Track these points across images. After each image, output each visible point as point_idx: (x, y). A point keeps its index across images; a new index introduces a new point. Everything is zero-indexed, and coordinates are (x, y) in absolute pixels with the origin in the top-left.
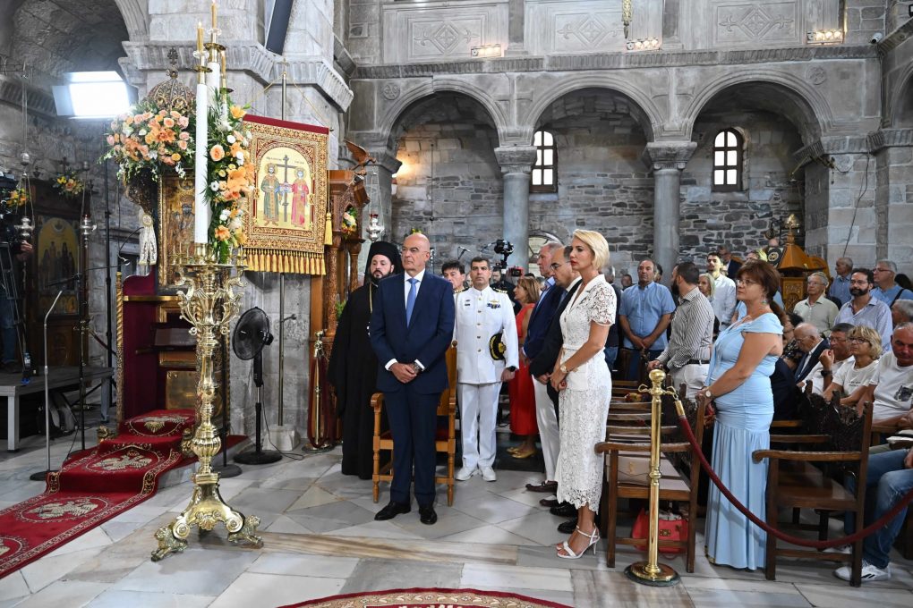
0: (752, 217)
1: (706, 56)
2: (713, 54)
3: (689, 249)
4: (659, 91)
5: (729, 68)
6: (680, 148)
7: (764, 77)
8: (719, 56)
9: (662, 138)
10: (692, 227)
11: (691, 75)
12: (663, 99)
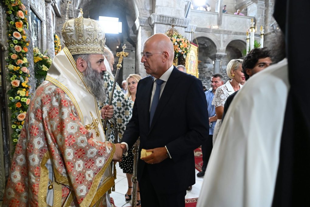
0: (222, 73)
1: (230, 32)
2: (231, 32)
3: (208, 80)
4: (219, 40)
5: (233, 36)
6: (223, 55)
7: (240, 39)
8: (232, 33)
9: (219, 52)
10: (209, 75)
11: (226, 36)
12: (219, 42)
